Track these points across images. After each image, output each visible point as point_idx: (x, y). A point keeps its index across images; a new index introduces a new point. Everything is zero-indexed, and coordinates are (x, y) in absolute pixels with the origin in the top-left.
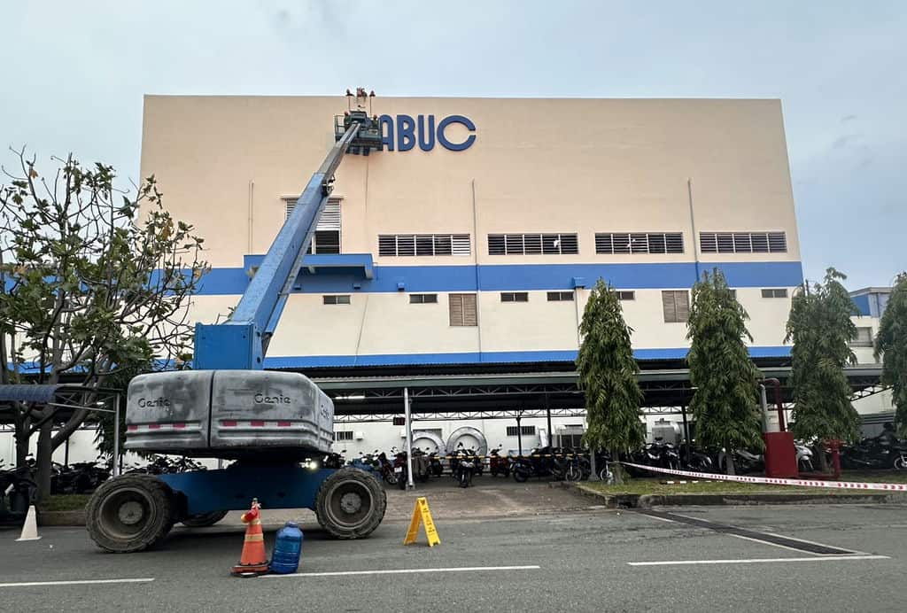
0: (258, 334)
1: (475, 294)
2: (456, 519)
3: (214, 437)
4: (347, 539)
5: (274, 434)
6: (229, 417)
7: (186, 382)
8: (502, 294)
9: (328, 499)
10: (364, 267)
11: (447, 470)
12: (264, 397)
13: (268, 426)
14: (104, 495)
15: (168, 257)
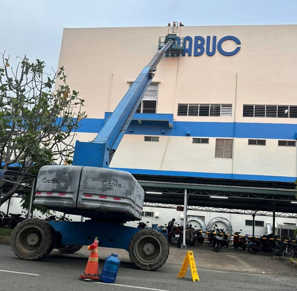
0: (108, 149)
1: (233, 139)
2: (211, 269)
3: (80, 202)
4: (145, 270)
5: (111, 204)
6: (88, 192)
7: (68, 171)
8: (249, 140)
9: (136, 245)
10: (168, 121)
11: (206, 241)
12: (108, 183)
13: (108, 199)
14: (21, 228)
15: (66, 109)
